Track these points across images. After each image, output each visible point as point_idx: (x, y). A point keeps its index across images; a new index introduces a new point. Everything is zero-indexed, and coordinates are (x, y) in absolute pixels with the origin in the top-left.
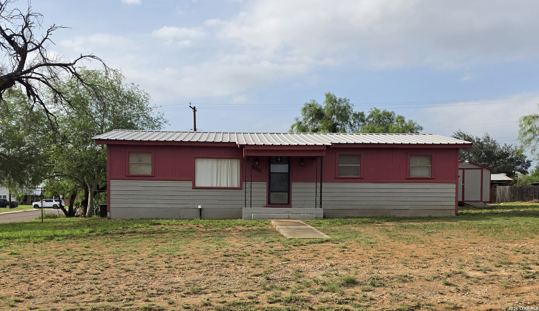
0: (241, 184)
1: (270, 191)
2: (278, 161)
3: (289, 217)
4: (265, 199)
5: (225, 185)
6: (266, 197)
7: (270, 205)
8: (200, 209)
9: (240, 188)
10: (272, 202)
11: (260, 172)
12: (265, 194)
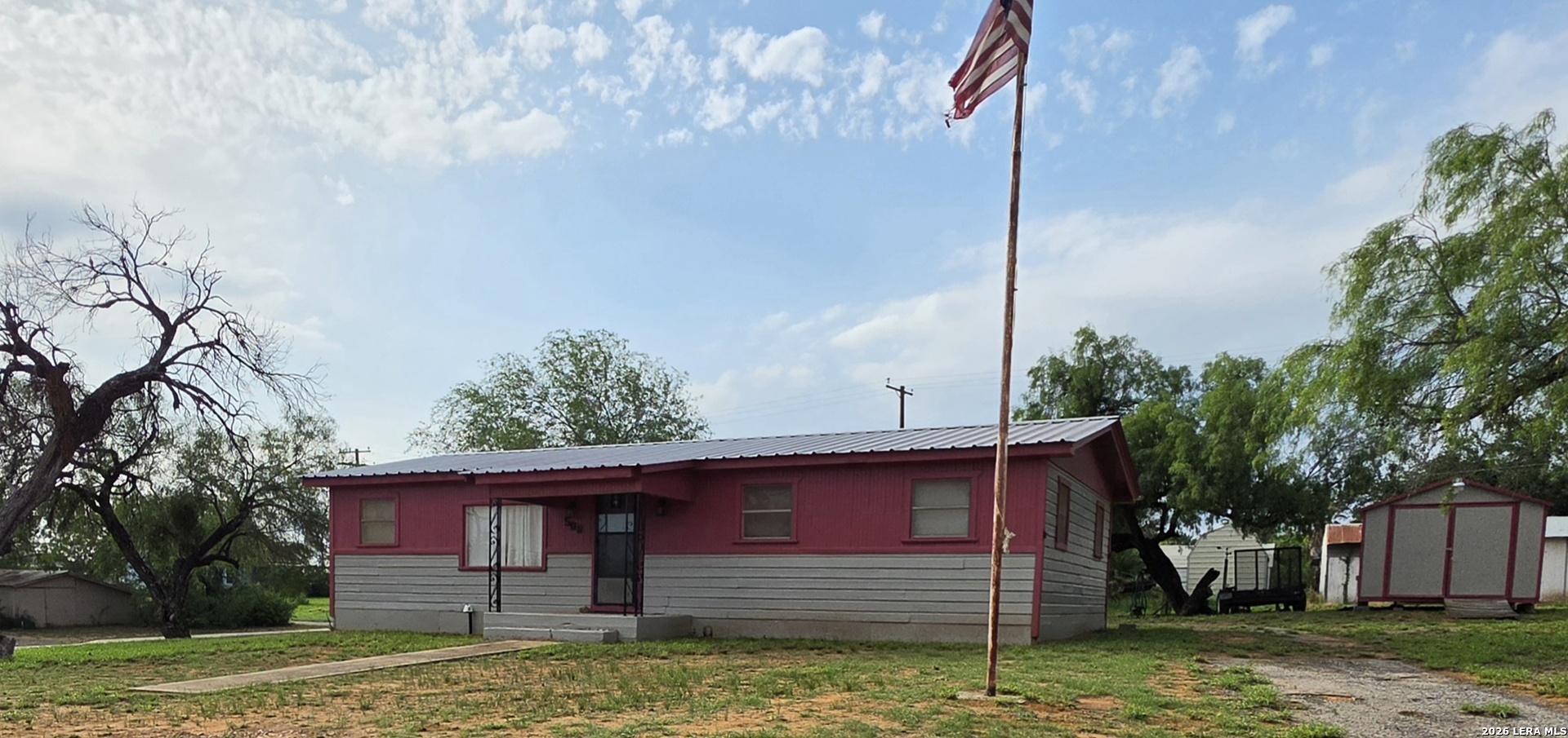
0: (545, 559)
1: (598, 572)
2: (613, 506)
3: (551, 636)
4: (589, 591)
5: (519, 564)
6: (590, 589)
7: (598, 608)
8: (470, 614)
9: (544, 569)
10: (602, 599)
11: (580, 531)
12: (589, 583)
